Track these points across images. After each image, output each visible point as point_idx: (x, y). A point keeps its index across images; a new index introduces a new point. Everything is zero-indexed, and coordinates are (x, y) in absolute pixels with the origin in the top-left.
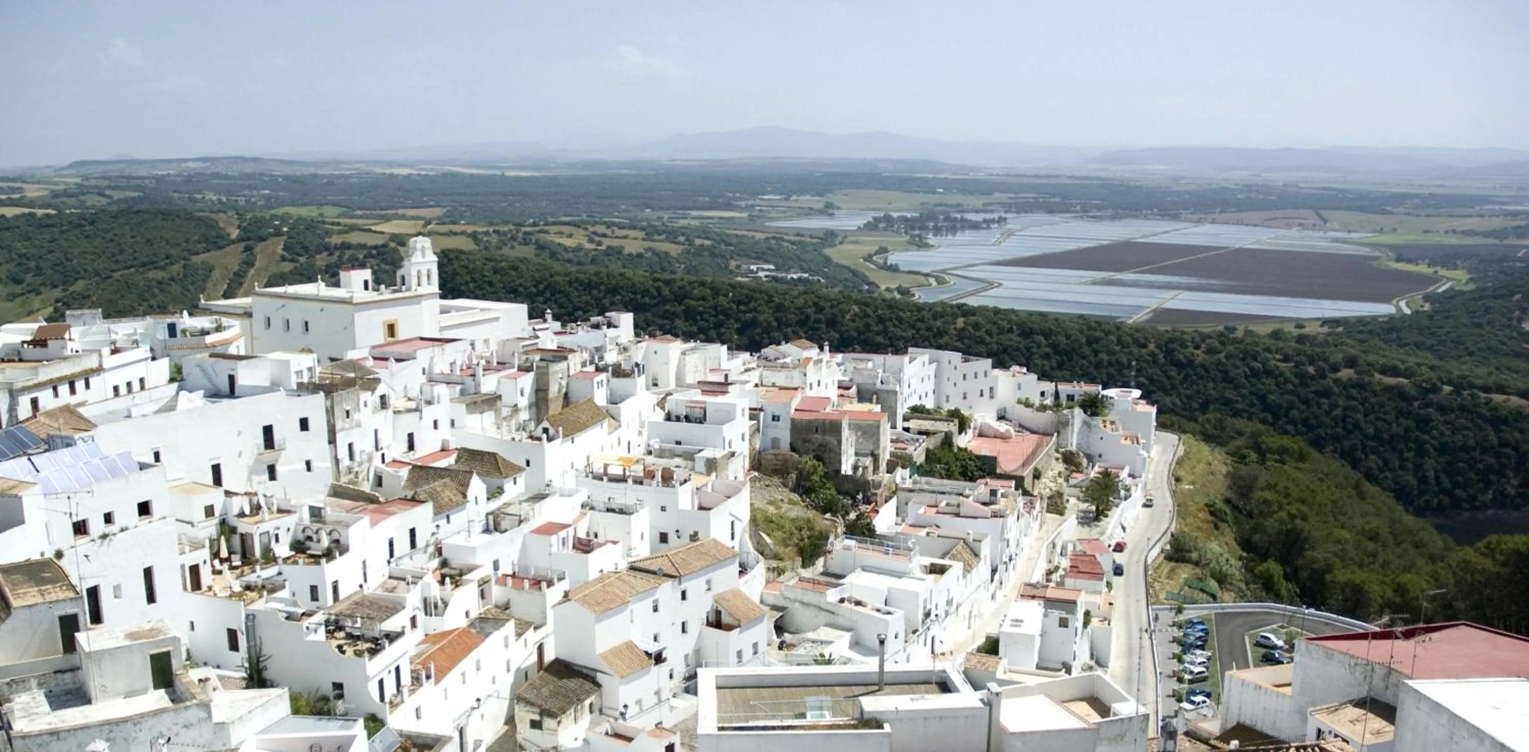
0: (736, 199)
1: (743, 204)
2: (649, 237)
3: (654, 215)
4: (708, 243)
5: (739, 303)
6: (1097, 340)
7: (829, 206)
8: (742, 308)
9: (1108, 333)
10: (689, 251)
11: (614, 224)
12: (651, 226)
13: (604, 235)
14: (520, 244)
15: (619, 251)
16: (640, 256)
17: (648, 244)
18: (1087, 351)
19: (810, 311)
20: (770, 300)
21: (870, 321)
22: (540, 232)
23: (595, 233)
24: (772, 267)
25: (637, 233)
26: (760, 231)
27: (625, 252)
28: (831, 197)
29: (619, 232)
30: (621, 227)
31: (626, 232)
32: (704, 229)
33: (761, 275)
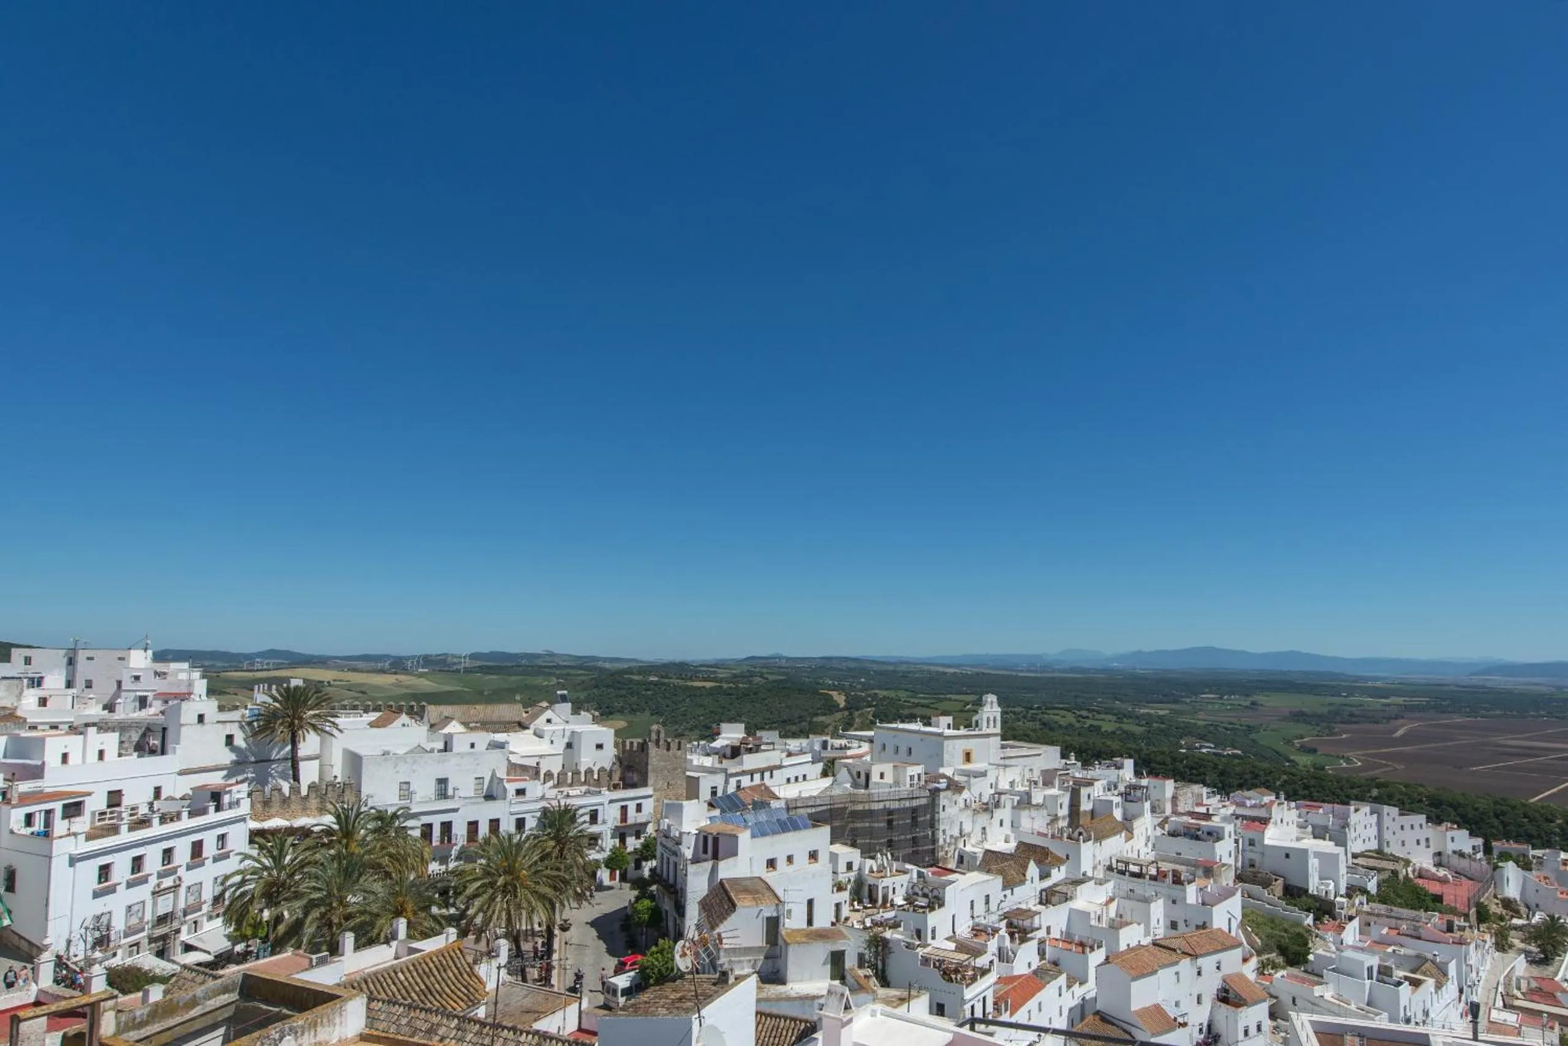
0: (1182, 697)
1: (1188, 700)
2: (1119, 720)
3: (1123, 706)
4: (1163, 726)
5: (1192, 768)
6: (1503, 813)
7: (1253, 703)
8: (1194, 772)
9: (1514, 808)
10: (1149, 732)
11: (1093, 710)
12: (1120, 713)
13: (1088, 717)
14: (1029, 721)
15: (1099, 728)
16: (1113, 733)
17: (1118, 725)
18: (1496, 822)
19: (1247, 776)
20: (1215, 767)
21: (1297, 787)
22: (1042, 713)
23: (1080, 716)
24: (1213, 746)
25: (1110, 717)
26: (1201, 720)
27: (1103, 730)
28: (1256, 698)
29: (1097, 716)
30: (1099, 713)
31: (1103, 716)
32: (1159, 717)
33: (1204, 751)
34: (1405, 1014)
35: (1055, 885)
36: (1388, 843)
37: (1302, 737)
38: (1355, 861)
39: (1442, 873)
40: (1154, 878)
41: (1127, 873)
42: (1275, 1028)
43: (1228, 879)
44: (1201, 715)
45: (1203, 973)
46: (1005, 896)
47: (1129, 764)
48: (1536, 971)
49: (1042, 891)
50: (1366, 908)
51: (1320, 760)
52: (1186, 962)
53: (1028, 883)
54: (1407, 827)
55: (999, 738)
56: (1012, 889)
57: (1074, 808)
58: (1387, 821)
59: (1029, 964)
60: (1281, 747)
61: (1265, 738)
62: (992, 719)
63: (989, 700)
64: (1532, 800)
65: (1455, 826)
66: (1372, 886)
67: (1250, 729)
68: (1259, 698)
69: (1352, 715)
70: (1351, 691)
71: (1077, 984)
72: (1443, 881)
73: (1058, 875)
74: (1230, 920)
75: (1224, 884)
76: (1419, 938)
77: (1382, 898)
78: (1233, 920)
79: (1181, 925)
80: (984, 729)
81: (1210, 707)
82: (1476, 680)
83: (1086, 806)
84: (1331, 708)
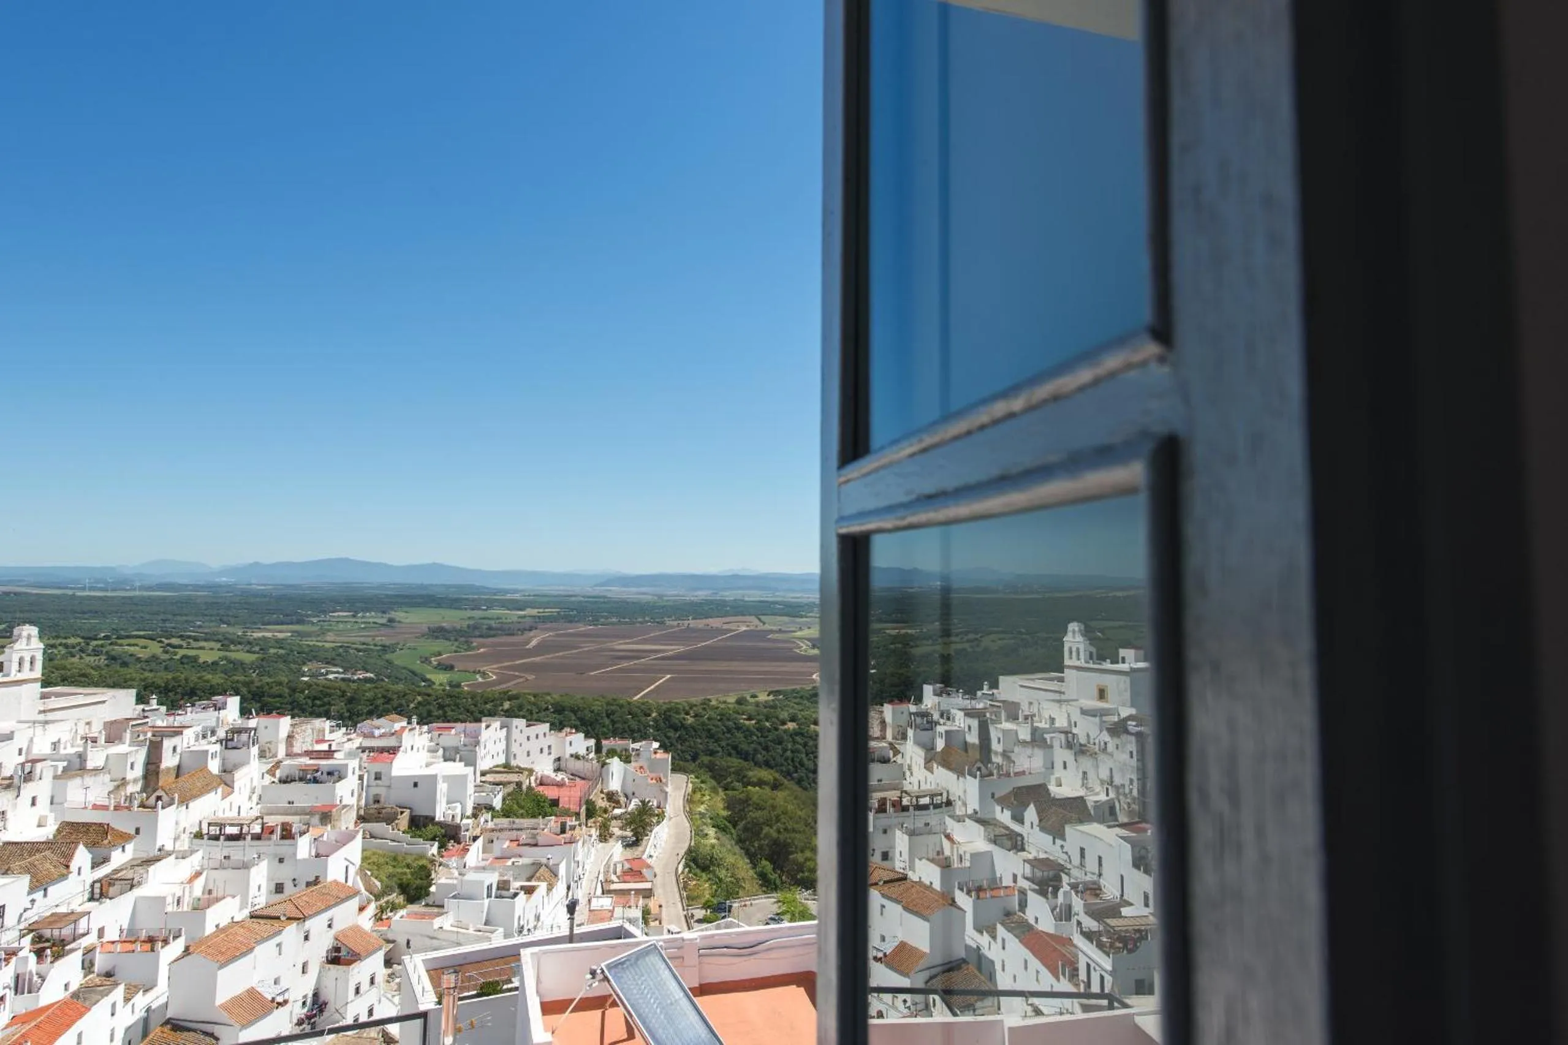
0: (308, 616)
1: (315, 620)
2: (225, 647)
3: (231, 630)
4: (282, 652)
5: (315, 698)
6: (613, 713)
7: (391, 620)
8: (318, 702)
9: (621, 706)
10: (262, 660)
11: (189, 637)
12: (226, 639)
13: (180, 647)
14: (89, 655)
15: (195, 659)
16: (215, 663)
17: (222, 653)
18: (607, 721)
19: (380, 702)
20: (344, 693)
21: (431, 708)
22: (111, 644)
23: (169, 645)
24: (341, 670)
25: (212, 644)
26: (330, 641)
27: (201, 660)
28: (393, 614)
29: (194, 644)
30: (196, 639)
31: (202, 644)
32: (278, 641)
33: (331, 676)
34: (519, 924)
35: (116, 871)
36: (515, 755)
37: (440, 654)
38: (484, 779)
39: (560, 777)
40: (257, 837)
41: (222, 838)
42: (389, 976)
43: (348, 821)
44: (330, 637)
45: (311, 937)
46: (33, 901)
47: (233, 703)
48: (630, 853)
49: (94, 882)
50: (490, 825)
51: (455, 676)
52: (293, 927)
53: (73, 877)
54: (533, 737)
55: (39, 684)
56: (45, 890)
57: (151, 767)
58: (515, 734)
59: (66, 986)
60: (417, 666)
61: (399, 659)
62: (28, 659)
63: (25, 634)
64: (636, 698)
65: (574, 731)
66: (497, 803)
67: (385, 648)
68: (398, 615)
69: (490, 628)
70: (491, 604)
71: (141, 991)
72: (560, 785)
73: (119, 858)
74: (347, 867)
75: (344, 828)
76: (536, 845)
77: (506, 813)
78: (351, 866)
79: (289, 889)
80: (12, 675)
81: (341, 626)
82: (599, 591)
83: (169, 761)
84: (472, 622)
